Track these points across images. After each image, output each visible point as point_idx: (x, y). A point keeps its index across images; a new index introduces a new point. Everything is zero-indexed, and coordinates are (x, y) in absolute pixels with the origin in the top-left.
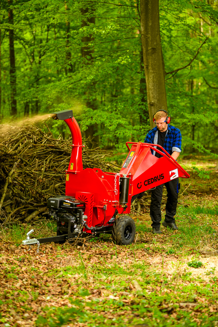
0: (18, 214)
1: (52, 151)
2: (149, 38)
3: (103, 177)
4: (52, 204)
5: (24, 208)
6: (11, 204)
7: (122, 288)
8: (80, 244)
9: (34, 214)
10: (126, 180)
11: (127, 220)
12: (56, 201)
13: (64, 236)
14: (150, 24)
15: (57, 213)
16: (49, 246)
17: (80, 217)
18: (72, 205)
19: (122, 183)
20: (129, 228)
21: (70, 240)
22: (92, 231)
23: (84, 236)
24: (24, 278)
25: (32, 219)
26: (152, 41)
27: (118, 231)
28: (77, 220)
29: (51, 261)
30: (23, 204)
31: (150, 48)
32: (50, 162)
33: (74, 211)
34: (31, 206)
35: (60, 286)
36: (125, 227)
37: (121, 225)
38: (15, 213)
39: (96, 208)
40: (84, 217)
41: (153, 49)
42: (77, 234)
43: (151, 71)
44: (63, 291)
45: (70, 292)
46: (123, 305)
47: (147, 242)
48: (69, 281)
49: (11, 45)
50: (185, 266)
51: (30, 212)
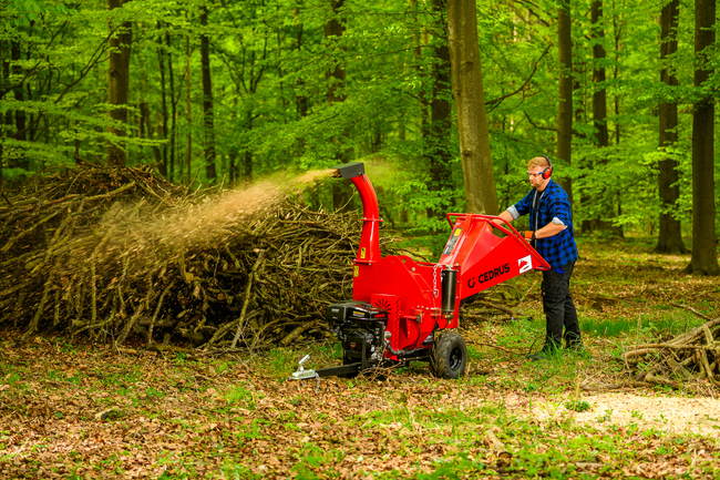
0: (269, 333)
1: (311, 232)
2: (461, 45)
3: (414, 269)
4: (335, 314)
5: (279, 323)
6: (258, 317)
7: (472, 442)
8: (382, 378)
9: (296, 332)
10: (451, 274)
11: (453, 338)
12: (341, 309)
13: (354, 365)
14: (463, 23)
15: (342, 328)
16: (332, 382)
17: (381, 334)
18: (367, 315)
19: (446, 278)
20: (457, 352)
21: (366, 371)
22: (398, 357)
23: (388, 364)
24: (311, 429)
25: (293, 341)
26: (466, 50)
27: (439, 356)
28: (375, 339)
29: (344, 404)
30: (277, 317)
31: (463, 62)
32: (308, 249)
33: (370, 324)
34: (290, 320)
35: (373, 440)
36: (450, 350)
37: (445, 347)
38: (265, 332)
39: (405, 319)
40: (387, 334)
41: (469, 63)
42: (376, 362)
43: (465, 99)
44: (380, 448)
45: (390, 449)
46: (485, 468)
47: (485, 374)
48: (384, 433)
49: (205, 61)
50: (562, 408)
51: (289, 329)
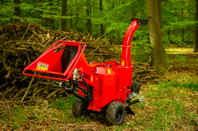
5: (46, 89)
9: (53, 93)
25: (51, 97)
34: (51, 87)
38: (40, 93)
51: (50, 91)
